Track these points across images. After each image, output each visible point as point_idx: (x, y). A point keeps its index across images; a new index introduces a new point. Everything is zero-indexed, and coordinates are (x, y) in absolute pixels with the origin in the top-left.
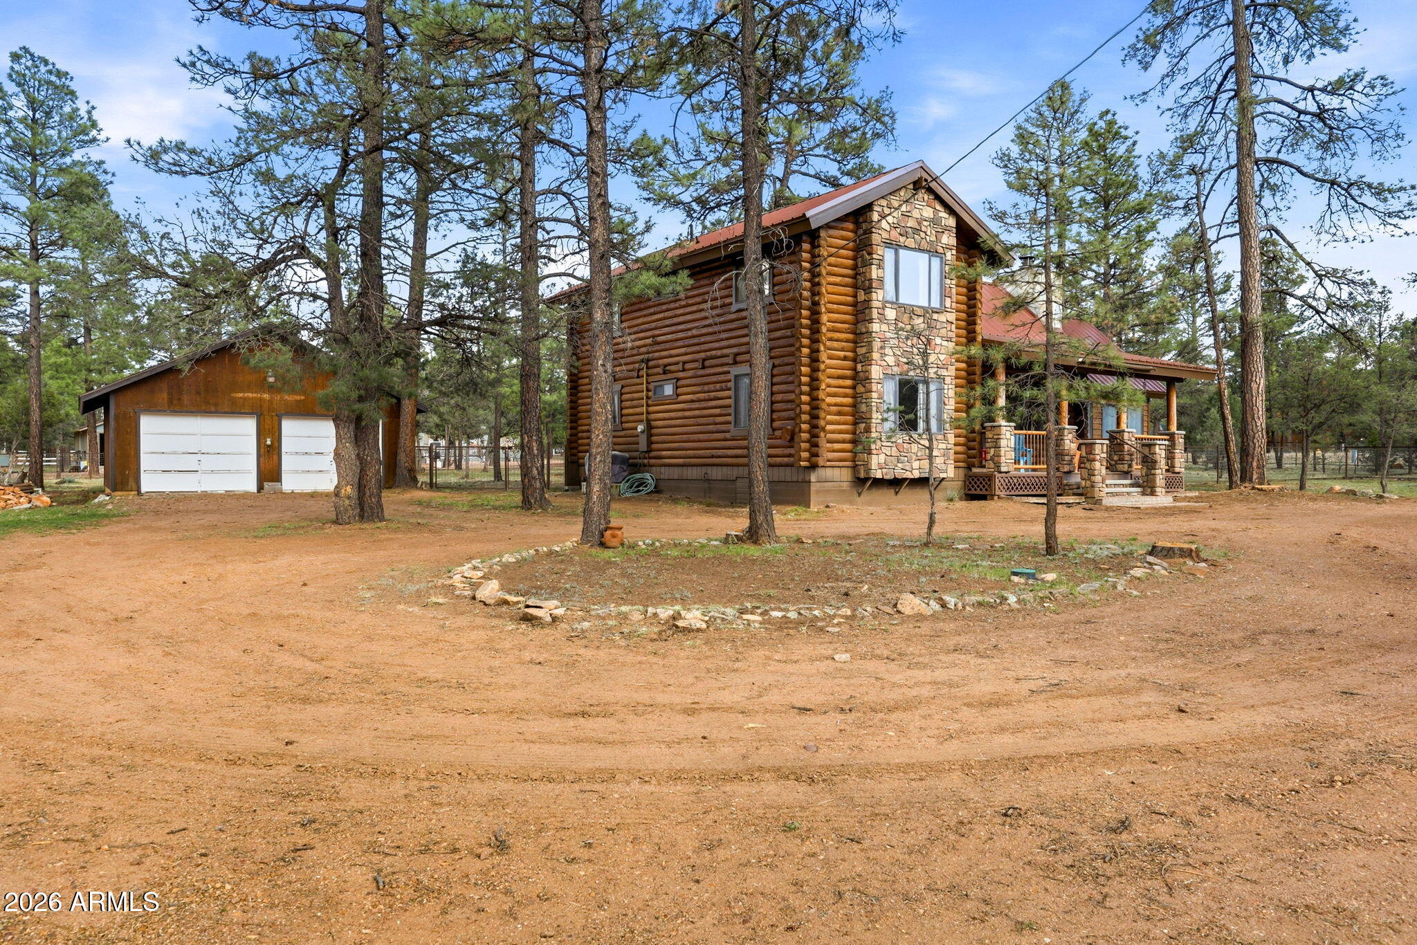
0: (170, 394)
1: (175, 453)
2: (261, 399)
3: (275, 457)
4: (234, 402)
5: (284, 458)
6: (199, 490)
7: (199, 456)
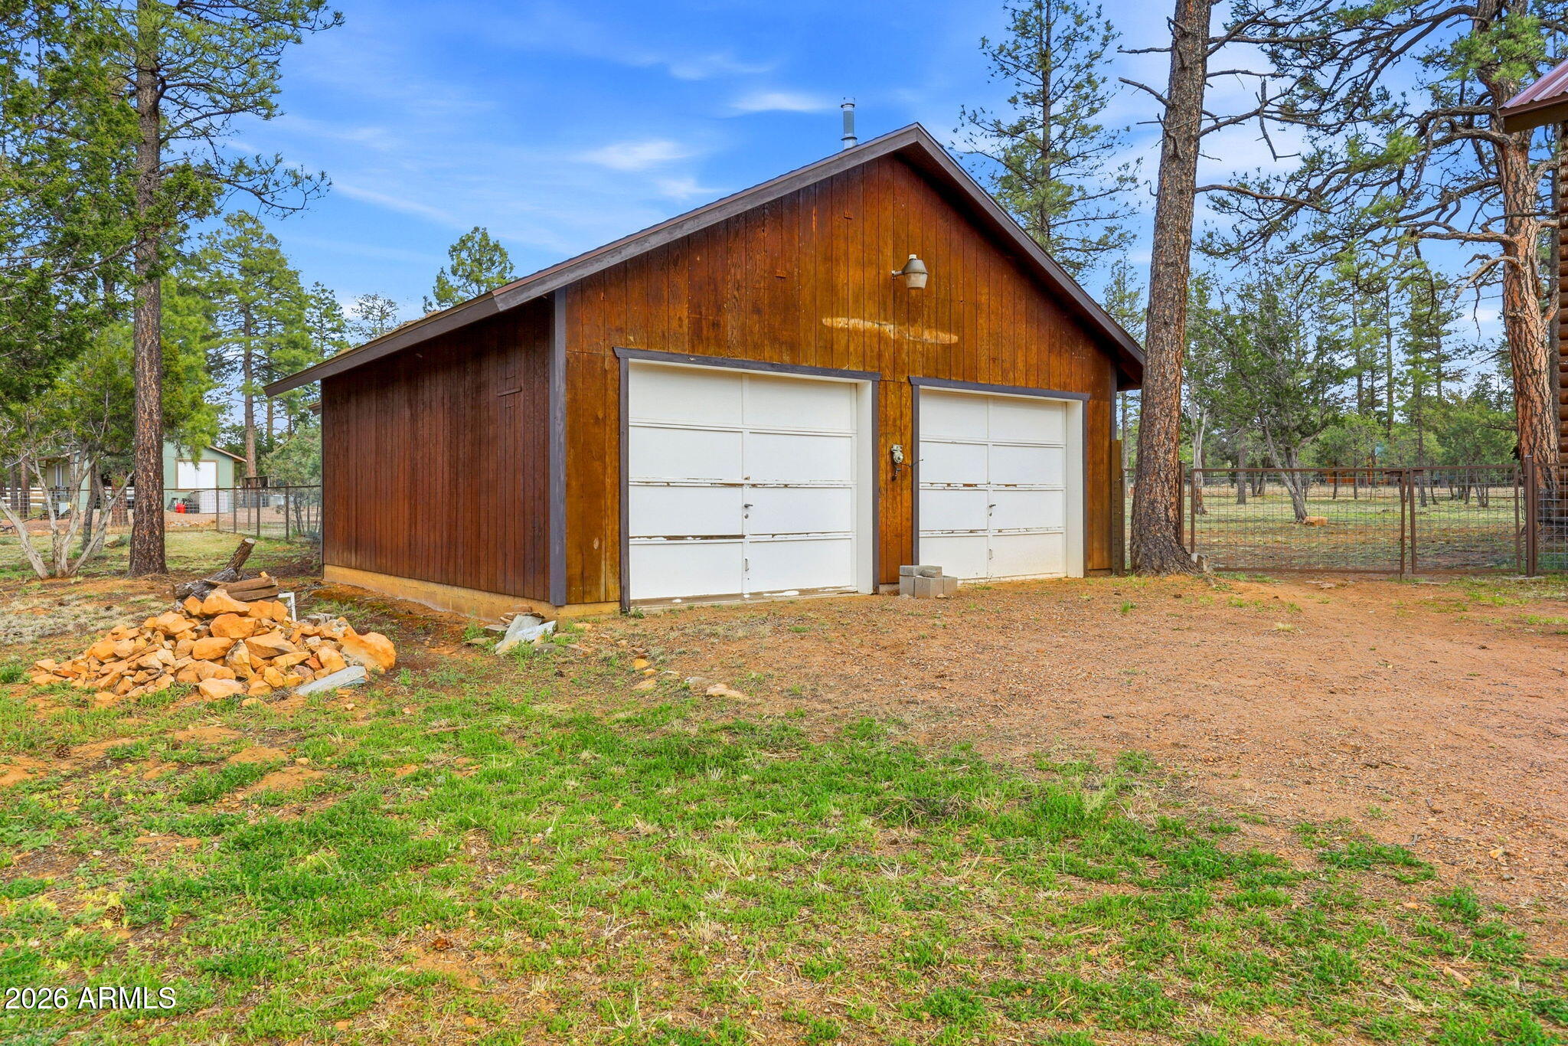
0: (695, 308)
1: (693, 485)
2: (880, 337)
3: (907, 493)
4: (828, 342)
5: (924, 498)
6: (747, 589)
7: (749, 495)
